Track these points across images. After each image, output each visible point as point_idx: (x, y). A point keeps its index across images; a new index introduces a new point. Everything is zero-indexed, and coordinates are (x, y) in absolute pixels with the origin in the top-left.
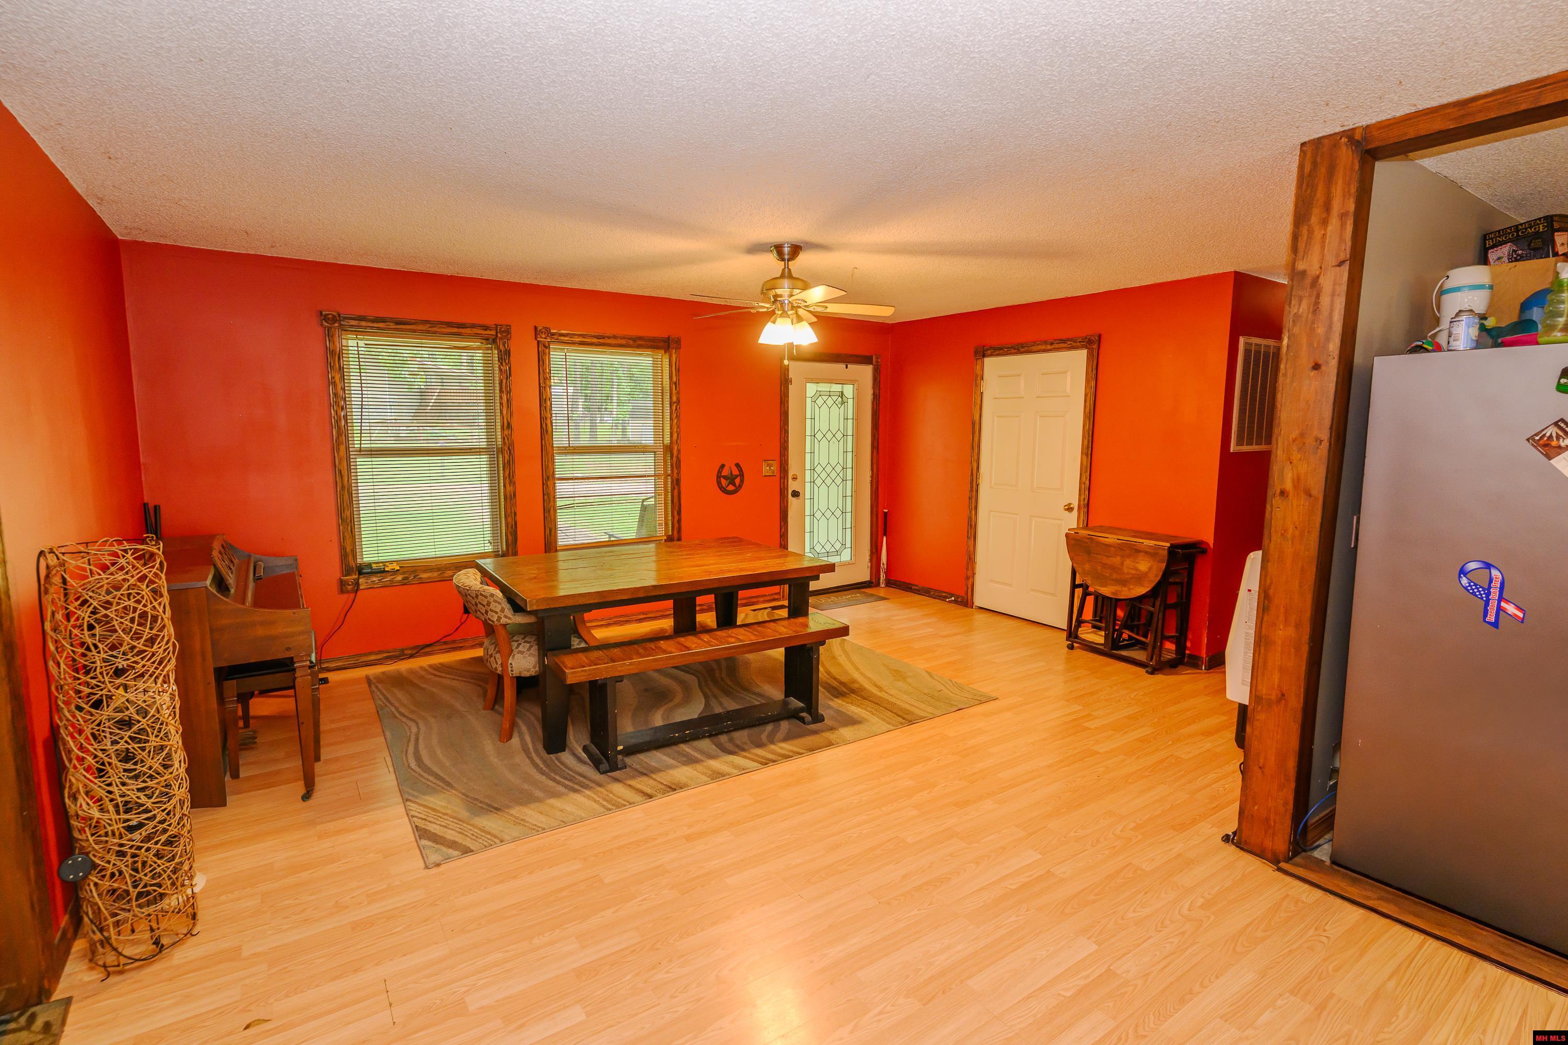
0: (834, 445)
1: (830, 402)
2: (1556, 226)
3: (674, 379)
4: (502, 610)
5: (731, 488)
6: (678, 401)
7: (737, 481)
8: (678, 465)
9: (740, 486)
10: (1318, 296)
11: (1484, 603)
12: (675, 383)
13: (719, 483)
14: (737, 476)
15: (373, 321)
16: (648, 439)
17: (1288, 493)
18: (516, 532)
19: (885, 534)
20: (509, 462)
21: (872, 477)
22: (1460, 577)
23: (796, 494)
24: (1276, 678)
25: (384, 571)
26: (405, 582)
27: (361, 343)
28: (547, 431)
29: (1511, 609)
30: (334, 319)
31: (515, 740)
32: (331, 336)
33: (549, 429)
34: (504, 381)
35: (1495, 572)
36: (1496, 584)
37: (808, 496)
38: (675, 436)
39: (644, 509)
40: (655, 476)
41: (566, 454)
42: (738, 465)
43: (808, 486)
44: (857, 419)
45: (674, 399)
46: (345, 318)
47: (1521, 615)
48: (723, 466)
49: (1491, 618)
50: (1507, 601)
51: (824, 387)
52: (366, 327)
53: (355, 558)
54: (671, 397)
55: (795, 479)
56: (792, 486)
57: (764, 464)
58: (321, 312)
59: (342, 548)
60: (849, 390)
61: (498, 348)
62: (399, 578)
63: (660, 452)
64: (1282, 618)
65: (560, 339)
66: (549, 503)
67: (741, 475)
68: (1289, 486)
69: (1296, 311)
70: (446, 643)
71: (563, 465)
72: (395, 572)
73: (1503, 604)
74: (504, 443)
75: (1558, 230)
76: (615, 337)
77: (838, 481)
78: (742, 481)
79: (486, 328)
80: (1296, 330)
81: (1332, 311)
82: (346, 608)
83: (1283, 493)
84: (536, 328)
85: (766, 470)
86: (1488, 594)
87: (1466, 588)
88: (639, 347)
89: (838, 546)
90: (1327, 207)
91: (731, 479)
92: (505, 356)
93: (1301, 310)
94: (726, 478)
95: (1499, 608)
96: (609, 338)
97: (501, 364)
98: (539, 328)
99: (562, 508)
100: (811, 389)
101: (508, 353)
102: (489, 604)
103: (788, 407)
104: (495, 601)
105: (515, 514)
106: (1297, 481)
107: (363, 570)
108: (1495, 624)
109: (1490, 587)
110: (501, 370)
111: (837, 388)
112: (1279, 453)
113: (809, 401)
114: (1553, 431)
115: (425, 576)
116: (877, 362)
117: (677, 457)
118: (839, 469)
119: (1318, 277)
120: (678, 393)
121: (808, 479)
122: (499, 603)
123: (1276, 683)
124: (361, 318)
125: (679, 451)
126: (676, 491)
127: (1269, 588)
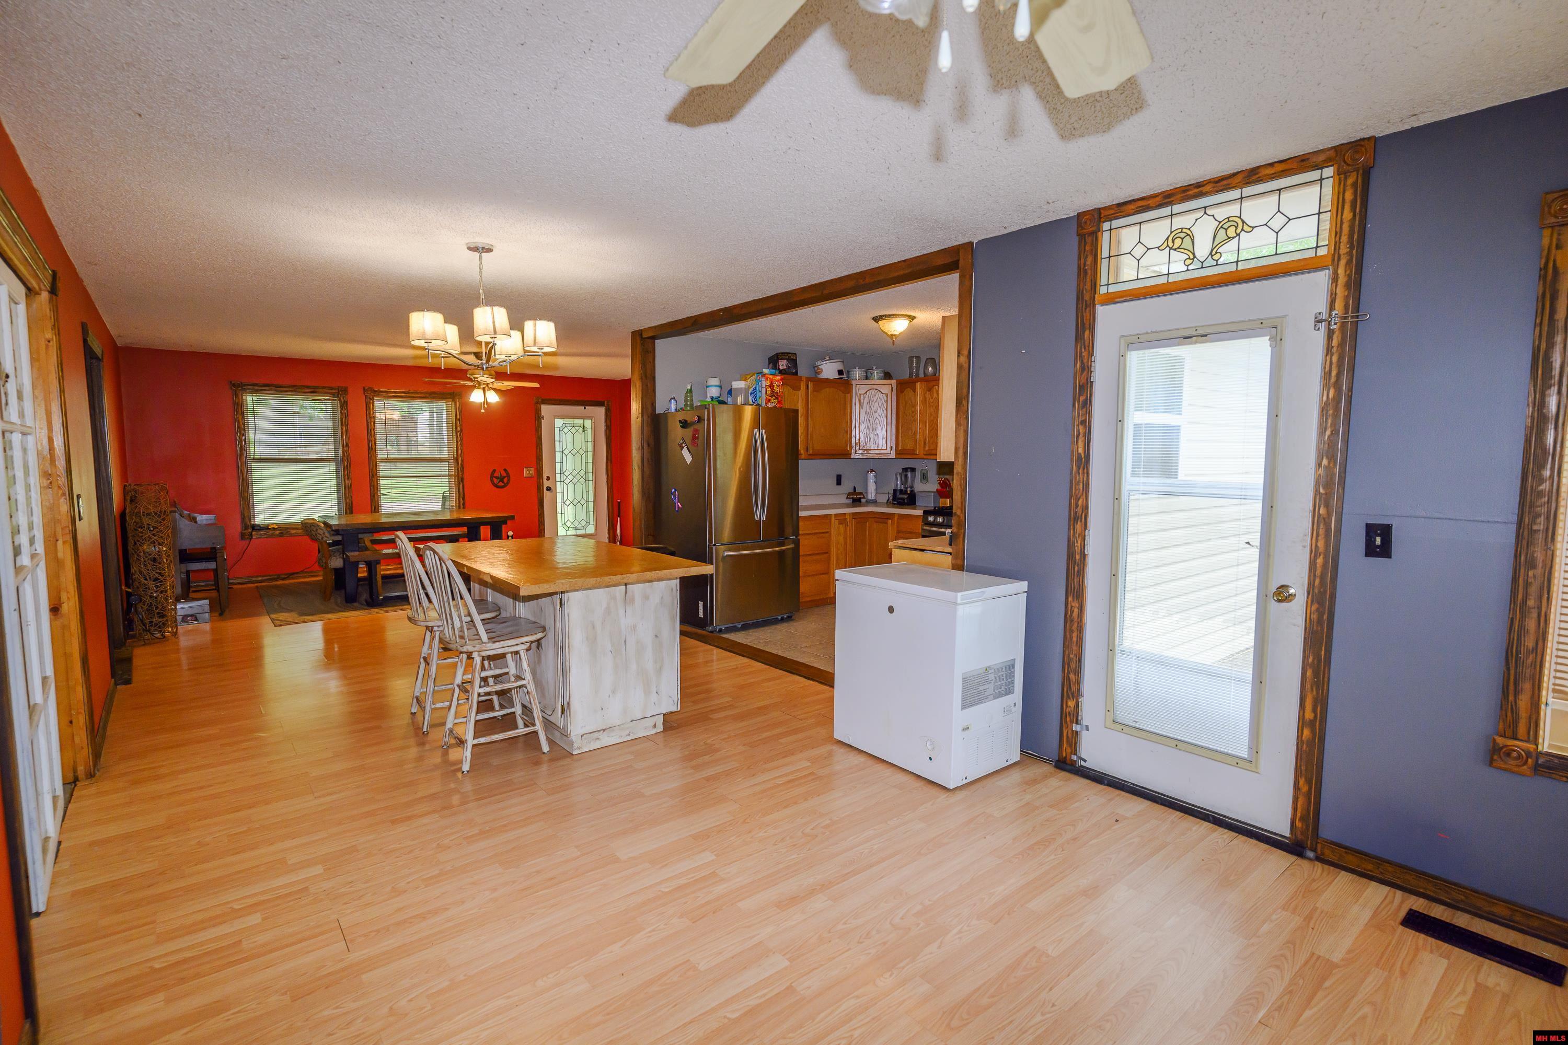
0: (578, 457)
1: (573, 430)
2: (779, 357)
3: (458, 417)
4: (324, 533)
5: (501, 484)
6: (461, 431)
7: (505, 480)
8: (463, 470)
9: (508, 483)
12: (459, 420)
13: (492, 481)
14: (505, 477)
15: (261, 386)
16: (445, 454)
18: (352, 507)
19: (619, 516)
20: (347, 466)
21: (607, 478)
23: (549, 489)
25: (268, 528)
26: (281, 535)
27: (255, 398)
28: (372, 448)
30: (239, 386)
31: (332, 600)
32: (237, 395)
33: (374, 447)
34: (344, 419)
37: (558, 489)
38: (460, 451)
39: (444, 497)
40: (449, 476)
41: (387, 462)
42: (505, 470)
43: (558, 484)
44: (594, 441)
45: (459, 429)
46: (245, 385)
48: (494, 471)
51: (569, 421)
52: (258, 390)
53: (250, 521)
54: (456, 428)
55: (548, 478)
56: (546, 484)
57: (525, 470)
58: (231, 382)
59: (242, 514)
60: (588, 423)
61: (340, 400)
62: (277, 532)
63: (452, 461)
65: (378, 394)
66: (374, 491)
67: (508, 476)
70: (306, 572)
71: (383, 470)
72: (274, 529)
74: (344, 455)
75: (781, 359)
76: (417, 393)
77: (582, 481)
78: (509, 480)
79: (332, 388)
82: (244, 550)
84: (364, 388)
85: (526, 473)
88: (434, 398)
89: (583, 523)
91: (502, 480)
92: (344, 405)
94: (497, 478)
96: (412, 393)
97: (342, 409)
98: (366, 388)
99: (385, 494)
100: (559, 423)
101: (346, 402)
102: (317, 530)
103: (541, 434)
104: (320, 529)
105: (351, 497)
107: (254, 527)
110: (341, 412)
111: (581, 421)
113: (557, 431)
115: (293, 532)
116: (608, 405)
117: (461, 464)
118: (582, 473)
120: (461, 425)
121: (558, 478)
122: (322, 530)
124: (254, 385)
125: (462, 461)
126: (461, 485)
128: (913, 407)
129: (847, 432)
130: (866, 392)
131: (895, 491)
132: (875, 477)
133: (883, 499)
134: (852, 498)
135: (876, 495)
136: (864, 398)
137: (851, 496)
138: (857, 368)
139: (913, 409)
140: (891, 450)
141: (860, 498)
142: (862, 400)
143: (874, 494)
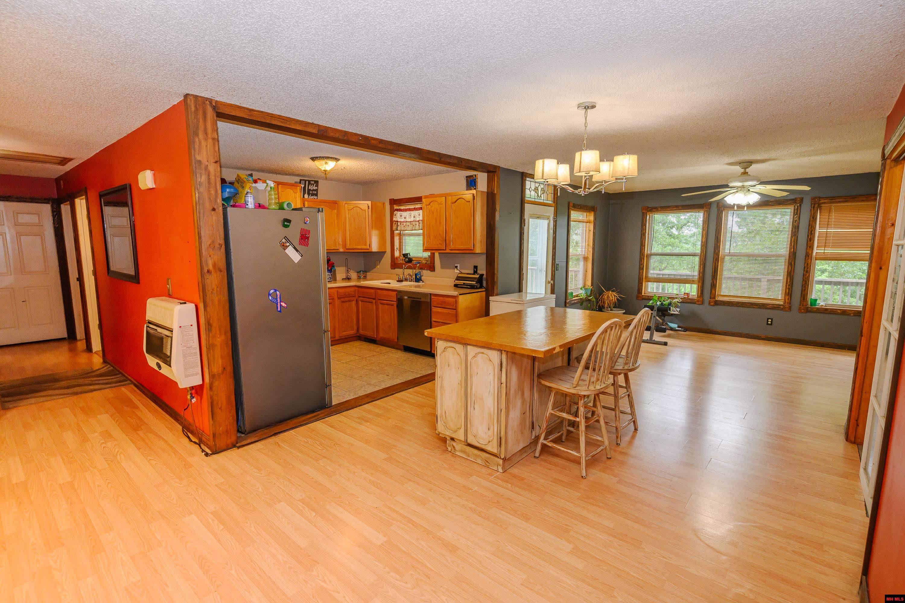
10: (209, 175)
11: (276, 304)
17: (211, 271)
22: (269, 296)
24: (220, 362)
29: (283, 304)
35: (278, 293)
36: (278, 297)
47: (286, 306)
49: (279, 309)
50: (282, 302)
64: (218, 332)
68: (211, 267)
69: (200, 180)
73: (281, 303)
80: (201, 190)
81: (216, 183)
83: (208, 271)
86: (277, 301)
87: (271, 300)
90: (206, 133)
93: (202, 180)
95: (281, 305)
106: (214, 265)
108: (280, 311)
109: (277, 298)
112: (203, 251)
114: (284, 240)
119: (207, 166)
123: (221, 364)
127: (210, 320)
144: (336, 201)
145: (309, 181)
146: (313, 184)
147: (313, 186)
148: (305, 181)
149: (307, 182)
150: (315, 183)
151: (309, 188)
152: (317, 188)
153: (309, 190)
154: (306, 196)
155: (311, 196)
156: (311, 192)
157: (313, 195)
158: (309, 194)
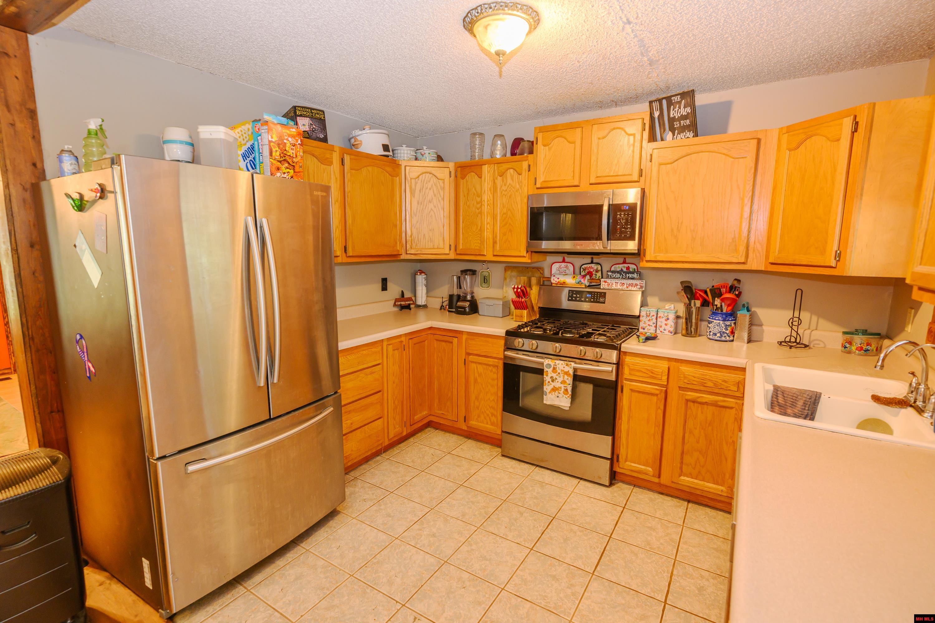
2: (298, 113)
75: (301, 116)
128: (478, 196)
129: (396, 226)
130: (418, 177)
131: (451, 297)
132: (426, 279)
133: (436, 303)
134: (401, 305)
135: (427, 300)
136: (416, 183)
137: (399, 303)
138: (404, 146)
139: (479, 199)
140: (450, 250)
141: (409, 304)
142: (413, 187)
143: (424, 298)
144: (756, 132)
145: (668, 99)
146: (680, 103)
147: (680, 108)
148: (660, 101)
149: (664, 102)
150: (682, 98)
151: (672, 116)
152: (689, 110)
153: (672, 120)
154: (669, 136)
155: (679, 133)
156: (677, 124)
157: (683, 129)
158: (672, 129)
